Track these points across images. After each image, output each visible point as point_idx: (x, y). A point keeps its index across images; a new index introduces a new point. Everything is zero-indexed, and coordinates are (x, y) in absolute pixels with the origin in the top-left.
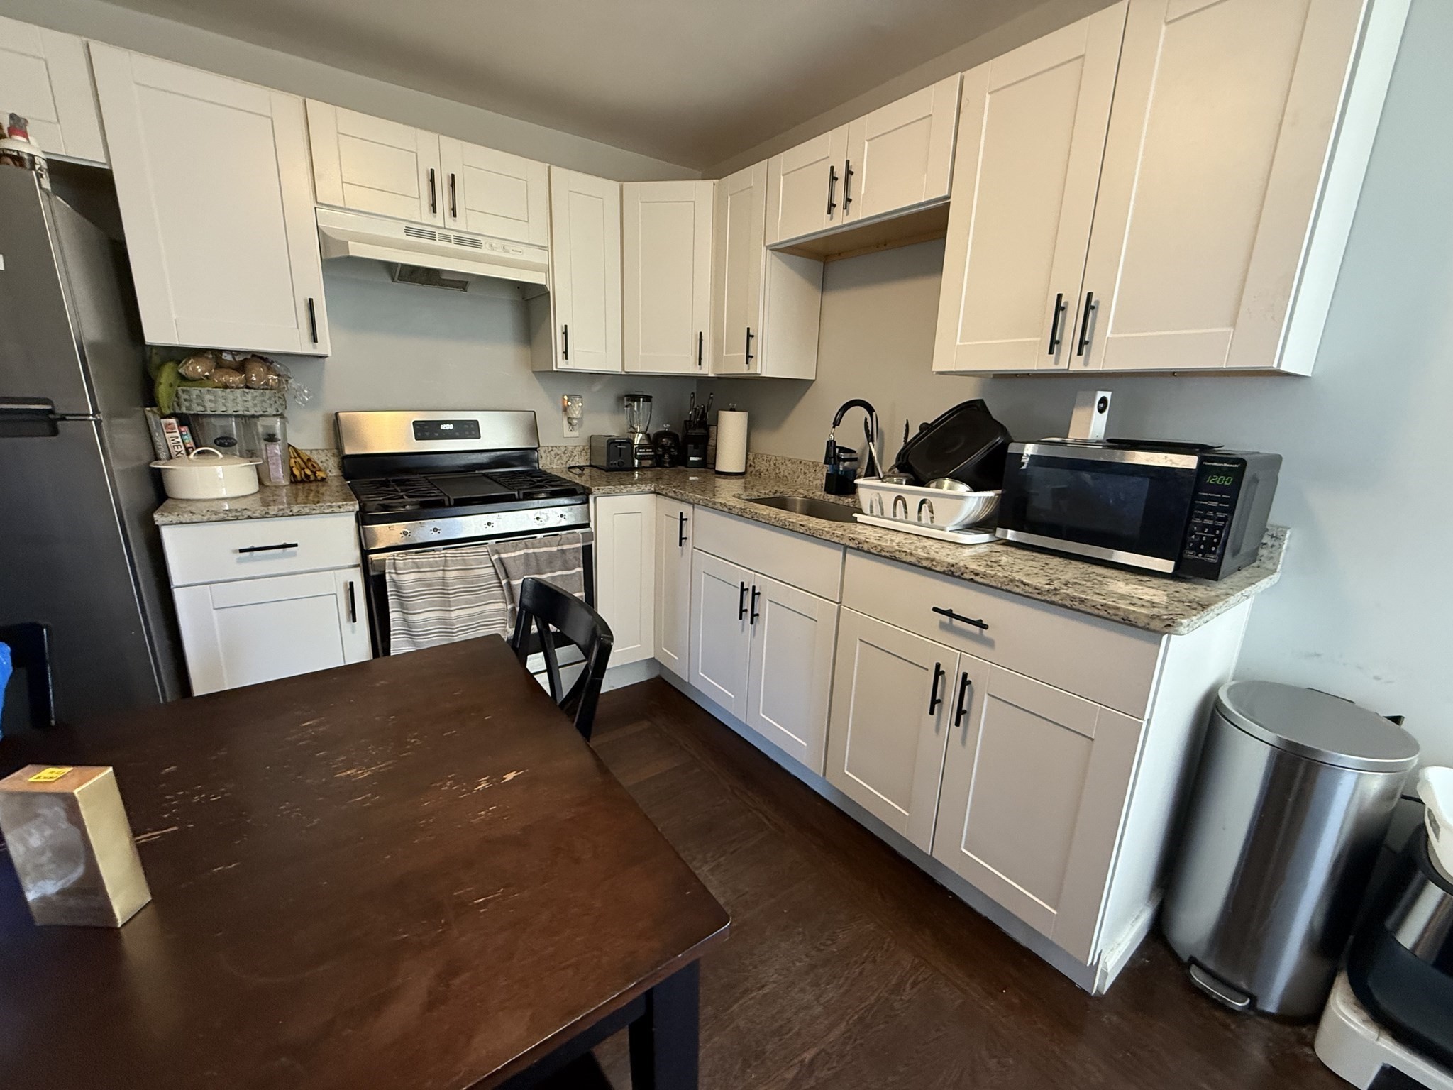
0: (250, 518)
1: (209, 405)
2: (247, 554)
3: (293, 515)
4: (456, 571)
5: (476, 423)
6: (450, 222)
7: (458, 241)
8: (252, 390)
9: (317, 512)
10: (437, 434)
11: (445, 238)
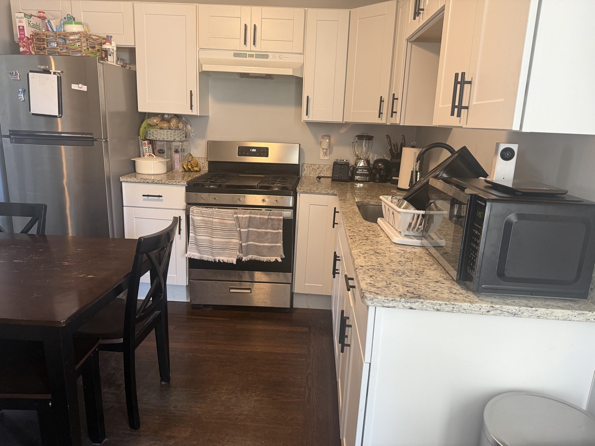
0: (148, 183)
1: (155, 136)
2: (146, 197)
3: (162, 184)
4: (218, 219)
5: (267, 149)
6: (253, 48)
7: (258, 56)
8: (171, 130)
9: (171, 183)
10: (248, 154)
11: (251, 56)
